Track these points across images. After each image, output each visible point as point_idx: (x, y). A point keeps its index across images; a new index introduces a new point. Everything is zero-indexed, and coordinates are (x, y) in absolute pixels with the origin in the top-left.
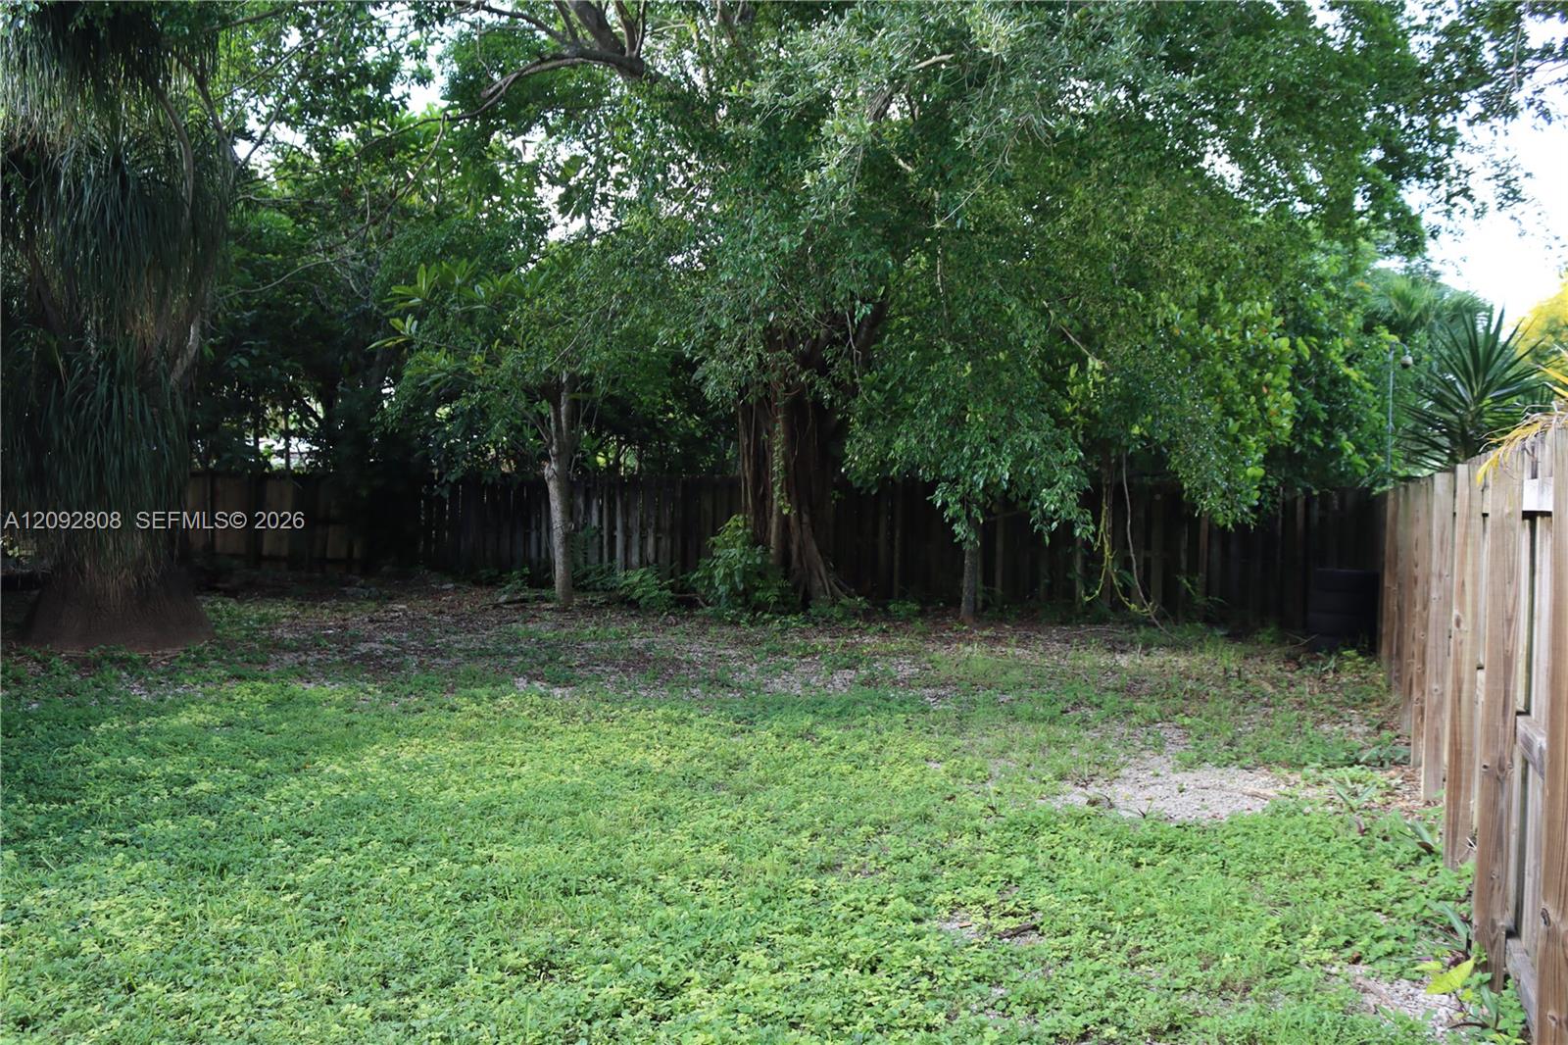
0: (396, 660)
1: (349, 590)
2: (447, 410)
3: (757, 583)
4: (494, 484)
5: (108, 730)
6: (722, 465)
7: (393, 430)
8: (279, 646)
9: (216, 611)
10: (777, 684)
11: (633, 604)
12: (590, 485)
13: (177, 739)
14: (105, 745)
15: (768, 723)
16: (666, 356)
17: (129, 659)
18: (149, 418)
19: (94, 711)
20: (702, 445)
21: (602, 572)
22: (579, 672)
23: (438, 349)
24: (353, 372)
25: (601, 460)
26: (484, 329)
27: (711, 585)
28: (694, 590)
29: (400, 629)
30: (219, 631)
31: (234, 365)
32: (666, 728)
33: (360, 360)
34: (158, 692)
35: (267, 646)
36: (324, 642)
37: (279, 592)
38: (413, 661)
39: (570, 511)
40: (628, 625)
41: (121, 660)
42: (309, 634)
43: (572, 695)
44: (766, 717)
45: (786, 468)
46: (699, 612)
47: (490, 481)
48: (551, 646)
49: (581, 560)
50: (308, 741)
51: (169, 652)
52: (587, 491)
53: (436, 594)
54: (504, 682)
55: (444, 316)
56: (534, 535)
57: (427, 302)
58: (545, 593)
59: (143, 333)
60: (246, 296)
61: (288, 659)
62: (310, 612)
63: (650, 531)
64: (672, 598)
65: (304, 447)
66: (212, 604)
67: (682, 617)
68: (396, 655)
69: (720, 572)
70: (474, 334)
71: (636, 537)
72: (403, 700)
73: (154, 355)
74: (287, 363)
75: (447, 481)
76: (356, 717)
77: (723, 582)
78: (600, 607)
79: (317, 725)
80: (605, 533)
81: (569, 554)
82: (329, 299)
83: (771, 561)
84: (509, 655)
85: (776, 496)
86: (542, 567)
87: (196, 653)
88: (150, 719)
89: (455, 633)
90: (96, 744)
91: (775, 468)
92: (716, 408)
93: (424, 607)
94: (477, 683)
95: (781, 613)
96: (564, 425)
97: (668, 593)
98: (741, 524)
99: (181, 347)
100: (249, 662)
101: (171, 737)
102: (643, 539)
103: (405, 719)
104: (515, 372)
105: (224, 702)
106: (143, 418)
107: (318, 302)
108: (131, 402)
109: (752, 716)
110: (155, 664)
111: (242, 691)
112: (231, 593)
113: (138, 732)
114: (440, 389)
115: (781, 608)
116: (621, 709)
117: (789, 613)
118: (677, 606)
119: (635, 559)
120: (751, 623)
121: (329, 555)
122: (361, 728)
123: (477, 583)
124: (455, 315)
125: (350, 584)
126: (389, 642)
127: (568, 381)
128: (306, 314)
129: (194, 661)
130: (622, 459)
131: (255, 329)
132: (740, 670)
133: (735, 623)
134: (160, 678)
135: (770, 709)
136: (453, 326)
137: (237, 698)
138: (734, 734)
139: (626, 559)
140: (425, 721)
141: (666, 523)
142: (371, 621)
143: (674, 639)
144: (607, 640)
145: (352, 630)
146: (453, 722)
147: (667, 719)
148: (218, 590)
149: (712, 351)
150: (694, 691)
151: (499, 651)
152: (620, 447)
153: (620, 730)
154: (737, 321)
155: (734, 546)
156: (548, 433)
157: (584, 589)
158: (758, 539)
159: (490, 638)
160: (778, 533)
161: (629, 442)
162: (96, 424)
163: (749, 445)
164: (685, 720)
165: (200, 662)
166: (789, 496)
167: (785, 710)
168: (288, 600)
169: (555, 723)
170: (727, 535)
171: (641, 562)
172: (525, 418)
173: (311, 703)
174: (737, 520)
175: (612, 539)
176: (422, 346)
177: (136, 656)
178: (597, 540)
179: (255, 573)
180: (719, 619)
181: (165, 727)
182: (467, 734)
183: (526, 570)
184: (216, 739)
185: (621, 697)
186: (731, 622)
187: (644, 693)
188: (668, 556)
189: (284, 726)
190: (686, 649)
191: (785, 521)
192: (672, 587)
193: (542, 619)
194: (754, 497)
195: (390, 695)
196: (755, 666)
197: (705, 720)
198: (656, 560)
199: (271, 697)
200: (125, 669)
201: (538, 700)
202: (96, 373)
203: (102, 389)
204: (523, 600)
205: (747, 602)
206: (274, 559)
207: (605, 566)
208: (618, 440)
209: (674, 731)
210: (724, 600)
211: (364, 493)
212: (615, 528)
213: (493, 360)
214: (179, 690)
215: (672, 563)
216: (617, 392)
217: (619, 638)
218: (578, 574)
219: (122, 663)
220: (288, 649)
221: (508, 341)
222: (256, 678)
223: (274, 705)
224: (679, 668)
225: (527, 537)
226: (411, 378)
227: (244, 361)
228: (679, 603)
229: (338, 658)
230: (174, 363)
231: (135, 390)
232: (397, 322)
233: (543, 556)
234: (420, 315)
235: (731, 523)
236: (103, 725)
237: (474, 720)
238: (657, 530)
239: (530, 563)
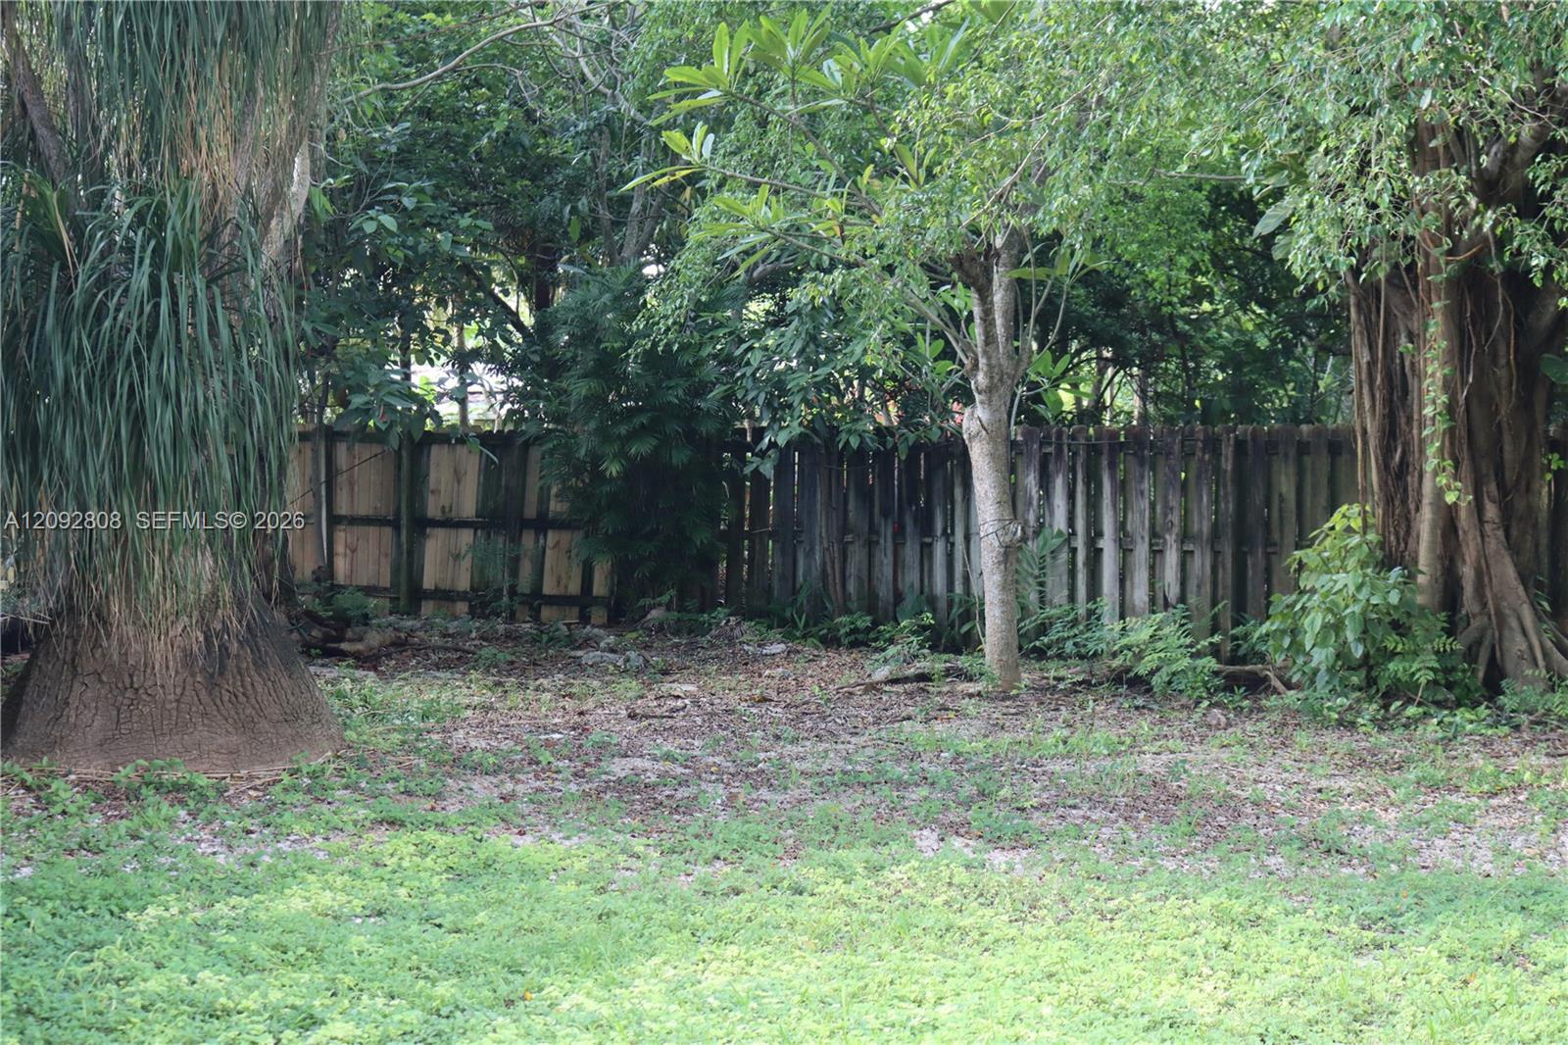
0: (683, 792)
1: (588, 657)
2: (768, 305)
3: (1392, 642)
4: (862, 451)
5: (160, 920)
6: (1309, 407)
7: (668, 345)
8: (461, 763)
9: (340, 695)
10: (1442, 851)
11: (1139, 684)
12: (1050, 449)
13: (286, 939)
14: (157, 947)
15: (1428, 929)
16: (1199, 189)
17: (190, 787)
18: (224, 332)
19: (134, 884)
20: (1270, 364)
21: (1075, 623)
22: (1038, 819)
23: (754, 187)
24: (587, 235)
25: (1067, 399)
26: (840, 145)
27: (1297, 647)
28: (1262, 658)
29: (689, 733)
30: (351, 735)
31: (370, 228)
32: (1220, 935)
33: (605, 215)
34: (246, 847)
35: (441, 764)
36: (545, 756)
37: (456, 659)
38: (716, 794)
39: (1012, 499)
40: (1130, 727)
41: (177, 788)
42: (518, 741)
43: (1030, 866)
44: (1423, 918)
45: (1450, 409)
46: (1272, 701)
47: (854, 442)
48: (981, 768)
49: (1033, 597)
50: (528, 947)
51: (263, 773)
52: (1044, 462)
53: (748, 663)
54: (895, 837)
55: (763, 123)
56: (939, 549)
57: (731, 99)
58: (963, 661)
59: (212, 174)
60: (389, 96)
61: (482, 789)
62: (515, 698)
63: (1171, 539)
64: (1216, 674)
65: (495, 381)
66: (334, 682)
67: (1239, 710)
68: (684, 783)
69: (1314, 622)
70: (821, 156)
71: (1142, 551)
72: (701, 871)
73: (233, 212)
74: (465, 221)
75: (773, 445)
76: (613, 901)
77: (1321, 641)
78: (1073, 690)
79: (543, 916)
80: (1080, 542)
81: (1012, 584)
82: (541, 98)
83: (1420, 599)
84: (900, 785)
85: (1429, 466)
86: (956, 611)
87: (313, 775)
88: (234, 900)
89: (795, 741)
90: (140, 945)
91: (1428, 411)
92: (1311, 292)
93: (728, 689)
94: (842, 838)
95: (1440, 705)
96: (1000, 329)
97: (1210, 663)
98: (1356, 524)
99: (278, 195)
100: (408, 793)
101: (274, 936)
102: (1156, 553)
103: (709, 907)
104: (907, 228)
105: (366, 869)
106: (213, 331)
107: (519, 103)
108: (193, 302)
109: (1394, 914)
110: (239, 795)
111: (399, 846)
112: (368, 661)
113: (214, 925)
114: (756, 265)
115: (1442, 694)
116: (1127, 893)
117: (1459, 704)
118: (1228, 689)
119: (1140, 595)
120: (1381, 725)
121: (548, 588)
122: (625, 924)
123: (831, 642)
124: (785, 121)
125: (587, 643)
126: (668, 757)
127: (1008, 245)
128: (499, 127)
129: (309, 791)
130: (1107, 396)
131: (405, 159)
132: (1363, 820)
133: (1346, 724)
134: (248, 823)
135: (1430, 901)
136: (781, 143)
137: (392, 862)
138: (1359, 950)
139: (1122, 594)
140: (746, 911)
141: (1202, 525)
142: (632, 716)
143: (1225, 756)
144: (1090, 756)
145: (596, 735)
146: (799, 914)
147: (1221, 917)
148: (342, 655)
149: (1301, 178)
150: (1272, 861)
151: (881, 779)
152: (1101, 372)
153: (1129, 938)
154: (1355, 110)
155: (1343, 568)
156: (968, 348)
157: (1040, 654)
158: (1391, 556)
159: (861, 751)
160: (1433, 542)
161: (1121, 362)
162: (129, 346)
163: (1371, 364)
164: (1256, 921)
165: (317, 791)
166: (1457, 466)
167: (1461, 904)
168: (474, 675)
169: (998, 922)
170: (1327, 547)
171: (1153, 600)
172: (921, 318)
173: (527, 873)
174: (1347, 515)
175: (1095, 556)
176: (720, 186)
177: (202, 781)
178: (1064, 556)
179: (409, 624)
180: (1316, 717)
181: (263, 916)
182: (828, 940)
183: (928, 618)
184: (356, 941)
185: (1125, 869)
186: (1340, 723)
187: (1171, 864)
188: (1207, 588)
189: (482, 916)
190: (1251, 775)
191: (1448, 520)
192: (1215, 651)
193: (960, 714)
194: (1385, 467)
195: (677, 861)
196: (1393, 814)
197: (1299, 921)
198: (1182, 599)
199: (452, 860)
200: (182, 803)
201: (961, 876)
202: (129, 249)
203: (141, 281)
204: (923, 677)
205: (1371, 682)
206: (445, 596)
207: (1082, 611)
208: (1099, 358)
209: (1238, 940)
210: (1322, 678)
211: (613, 469)
212: (1100, 534)
213: (861, 208)
214: (284, 846)
215: (1214, 604)
216: (1103, 265)
217: (1114, 754)
218: (1029, 625)
219: (177, 792)
220: (478, 769)
221: (887, 170)
222: (423, 825)
223: (458, 876)
224: (1238, 815)
225: (926, 551)
226: (701, 245)
227: (389, 221)
228: (1231, 683)
229: (573, 787)
230: (266, 228)
231: (199, 282)
232: (675, 138)
233: (959, 589)
234: (719, 122)
235: (1337, 520)
236: (151, 911)
237: (841, 912)
238: (1185, 537)
239: (932, 602)
